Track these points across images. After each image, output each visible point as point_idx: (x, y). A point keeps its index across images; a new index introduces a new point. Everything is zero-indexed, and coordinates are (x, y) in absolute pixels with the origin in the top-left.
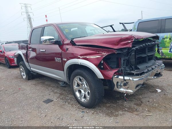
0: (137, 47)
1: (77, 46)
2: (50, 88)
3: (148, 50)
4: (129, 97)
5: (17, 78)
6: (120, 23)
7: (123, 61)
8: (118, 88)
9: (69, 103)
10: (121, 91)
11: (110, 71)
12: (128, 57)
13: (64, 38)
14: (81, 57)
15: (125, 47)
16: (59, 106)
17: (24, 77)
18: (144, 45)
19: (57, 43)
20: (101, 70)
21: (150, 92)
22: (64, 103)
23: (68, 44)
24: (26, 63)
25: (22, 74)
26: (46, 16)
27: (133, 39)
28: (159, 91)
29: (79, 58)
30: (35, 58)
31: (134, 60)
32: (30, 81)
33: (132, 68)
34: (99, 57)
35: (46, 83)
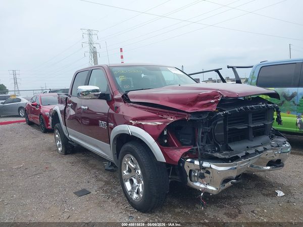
0: (227, 112)
1: (131, 104)
2: (93, 171)
3: (253, 117)
4: (210, 199)
5: (50, 149)
6: (228, 67)
7: (200, 134)
8: (191, 181)
9: (114, 200)
10: (196, 187)
11: (176, 150)
12: (209, 128)
13: (114, 90)
14: (133, 122)
15: (204, 109)
16: (95, 203)
17: (59, 149)
18: (242, 108)
19: (103, 96)
20: (162, 147)
21: (264, 195)
22: (106, 199)
23: (118, 100)
24: (63, 127)
25: (58, 144)
26: (121, 49)
27: (218, 98)
28: (280, 194)
29: (131, 124)
30: (75, 118)
31: (223, 133)
32: (66, 156)
33: (219, 148)
34: (160, 123)
35: (91, 162)
